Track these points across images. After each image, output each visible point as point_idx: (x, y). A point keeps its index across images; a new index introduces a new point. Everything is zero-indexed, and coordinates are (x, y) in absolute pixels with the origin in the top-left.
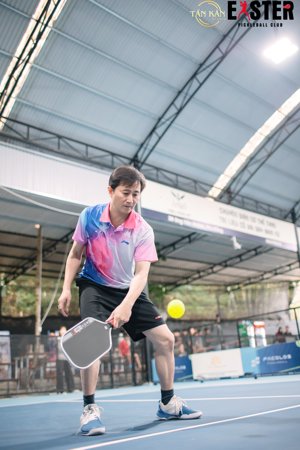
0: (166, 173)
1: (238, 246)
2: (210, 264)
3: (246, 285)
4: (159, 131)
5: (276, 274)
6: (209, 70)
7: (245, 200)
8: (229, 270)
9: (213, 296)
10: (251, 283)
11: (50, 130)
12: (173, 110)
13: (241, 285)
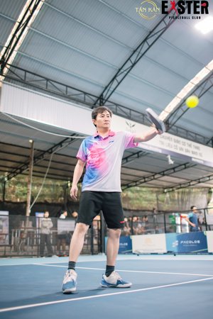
0: (122, 108)
1: (171, 162)
2: (152, 173)
3: (178, 188)
4: (119, 78)
5: (199, 182)
6: (156, 36)
7: (179, 129)
8: (166, 178)
9: (155, 195)
10: (181, 188)
11: (42, 75)
12: (129, 64)
13: (174, 189)
